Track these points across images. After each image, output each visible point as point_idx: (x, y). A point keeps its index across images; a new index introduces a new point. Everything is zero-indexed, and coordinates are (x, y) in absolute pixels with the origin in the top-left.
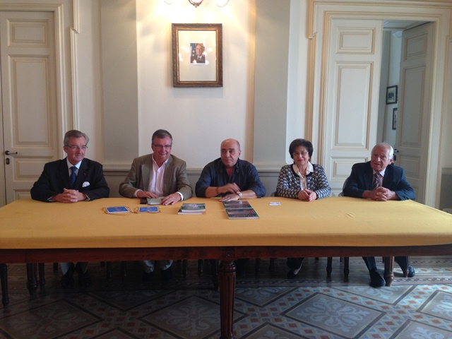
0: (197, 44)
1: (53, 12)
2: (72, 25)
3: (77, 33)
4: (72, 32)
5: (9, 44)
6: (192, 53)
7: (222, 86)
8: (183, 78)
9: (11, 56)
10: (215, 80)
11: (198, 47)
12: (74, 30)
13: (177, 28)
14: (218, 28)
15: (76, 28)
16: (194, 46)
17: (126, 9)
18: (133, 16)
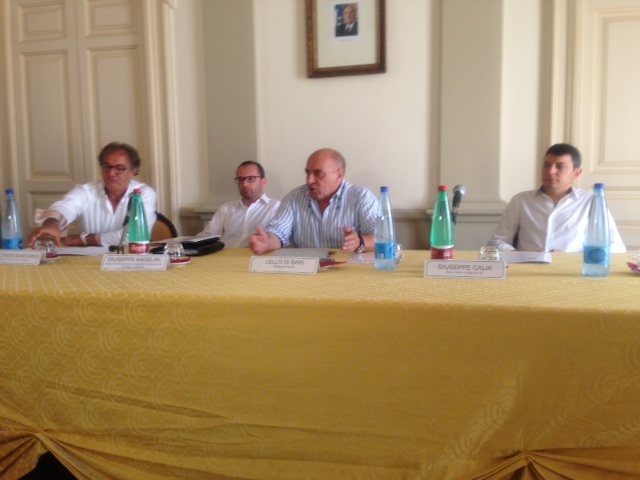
0: (346, 5)
3: (171, 6)
6: (338, 21)
7: (384, 71)
8: (323, 62)
10: (373, 61)
11: (347, 10)
12: (168, 3)
16: (340, 9)
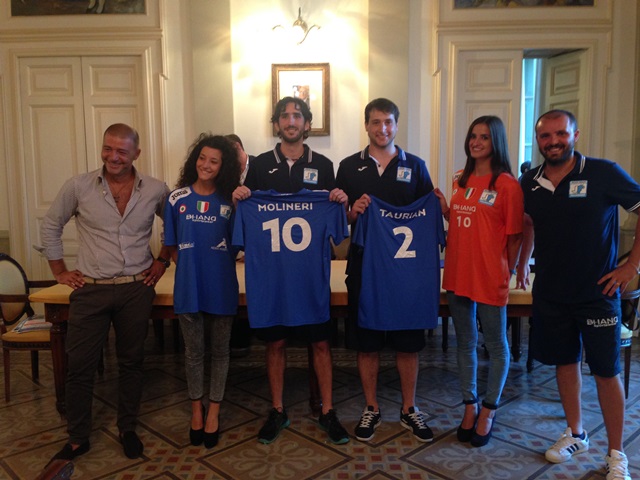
1: (140, 56)
2: (162, 71)
3: (166, 78)
4: (162, 79)
5: (92, 94)
7: (329, 134)
9: (96, 106)
10: (321, 127)
11: (301, 90)
12: (163, 76)
13: (278, 68)
14: (326, 66)
15: (165, 73)
17: (219, 51)
18: (227, 58)
